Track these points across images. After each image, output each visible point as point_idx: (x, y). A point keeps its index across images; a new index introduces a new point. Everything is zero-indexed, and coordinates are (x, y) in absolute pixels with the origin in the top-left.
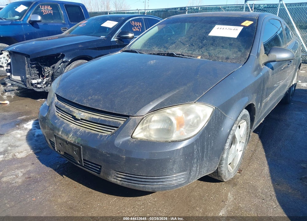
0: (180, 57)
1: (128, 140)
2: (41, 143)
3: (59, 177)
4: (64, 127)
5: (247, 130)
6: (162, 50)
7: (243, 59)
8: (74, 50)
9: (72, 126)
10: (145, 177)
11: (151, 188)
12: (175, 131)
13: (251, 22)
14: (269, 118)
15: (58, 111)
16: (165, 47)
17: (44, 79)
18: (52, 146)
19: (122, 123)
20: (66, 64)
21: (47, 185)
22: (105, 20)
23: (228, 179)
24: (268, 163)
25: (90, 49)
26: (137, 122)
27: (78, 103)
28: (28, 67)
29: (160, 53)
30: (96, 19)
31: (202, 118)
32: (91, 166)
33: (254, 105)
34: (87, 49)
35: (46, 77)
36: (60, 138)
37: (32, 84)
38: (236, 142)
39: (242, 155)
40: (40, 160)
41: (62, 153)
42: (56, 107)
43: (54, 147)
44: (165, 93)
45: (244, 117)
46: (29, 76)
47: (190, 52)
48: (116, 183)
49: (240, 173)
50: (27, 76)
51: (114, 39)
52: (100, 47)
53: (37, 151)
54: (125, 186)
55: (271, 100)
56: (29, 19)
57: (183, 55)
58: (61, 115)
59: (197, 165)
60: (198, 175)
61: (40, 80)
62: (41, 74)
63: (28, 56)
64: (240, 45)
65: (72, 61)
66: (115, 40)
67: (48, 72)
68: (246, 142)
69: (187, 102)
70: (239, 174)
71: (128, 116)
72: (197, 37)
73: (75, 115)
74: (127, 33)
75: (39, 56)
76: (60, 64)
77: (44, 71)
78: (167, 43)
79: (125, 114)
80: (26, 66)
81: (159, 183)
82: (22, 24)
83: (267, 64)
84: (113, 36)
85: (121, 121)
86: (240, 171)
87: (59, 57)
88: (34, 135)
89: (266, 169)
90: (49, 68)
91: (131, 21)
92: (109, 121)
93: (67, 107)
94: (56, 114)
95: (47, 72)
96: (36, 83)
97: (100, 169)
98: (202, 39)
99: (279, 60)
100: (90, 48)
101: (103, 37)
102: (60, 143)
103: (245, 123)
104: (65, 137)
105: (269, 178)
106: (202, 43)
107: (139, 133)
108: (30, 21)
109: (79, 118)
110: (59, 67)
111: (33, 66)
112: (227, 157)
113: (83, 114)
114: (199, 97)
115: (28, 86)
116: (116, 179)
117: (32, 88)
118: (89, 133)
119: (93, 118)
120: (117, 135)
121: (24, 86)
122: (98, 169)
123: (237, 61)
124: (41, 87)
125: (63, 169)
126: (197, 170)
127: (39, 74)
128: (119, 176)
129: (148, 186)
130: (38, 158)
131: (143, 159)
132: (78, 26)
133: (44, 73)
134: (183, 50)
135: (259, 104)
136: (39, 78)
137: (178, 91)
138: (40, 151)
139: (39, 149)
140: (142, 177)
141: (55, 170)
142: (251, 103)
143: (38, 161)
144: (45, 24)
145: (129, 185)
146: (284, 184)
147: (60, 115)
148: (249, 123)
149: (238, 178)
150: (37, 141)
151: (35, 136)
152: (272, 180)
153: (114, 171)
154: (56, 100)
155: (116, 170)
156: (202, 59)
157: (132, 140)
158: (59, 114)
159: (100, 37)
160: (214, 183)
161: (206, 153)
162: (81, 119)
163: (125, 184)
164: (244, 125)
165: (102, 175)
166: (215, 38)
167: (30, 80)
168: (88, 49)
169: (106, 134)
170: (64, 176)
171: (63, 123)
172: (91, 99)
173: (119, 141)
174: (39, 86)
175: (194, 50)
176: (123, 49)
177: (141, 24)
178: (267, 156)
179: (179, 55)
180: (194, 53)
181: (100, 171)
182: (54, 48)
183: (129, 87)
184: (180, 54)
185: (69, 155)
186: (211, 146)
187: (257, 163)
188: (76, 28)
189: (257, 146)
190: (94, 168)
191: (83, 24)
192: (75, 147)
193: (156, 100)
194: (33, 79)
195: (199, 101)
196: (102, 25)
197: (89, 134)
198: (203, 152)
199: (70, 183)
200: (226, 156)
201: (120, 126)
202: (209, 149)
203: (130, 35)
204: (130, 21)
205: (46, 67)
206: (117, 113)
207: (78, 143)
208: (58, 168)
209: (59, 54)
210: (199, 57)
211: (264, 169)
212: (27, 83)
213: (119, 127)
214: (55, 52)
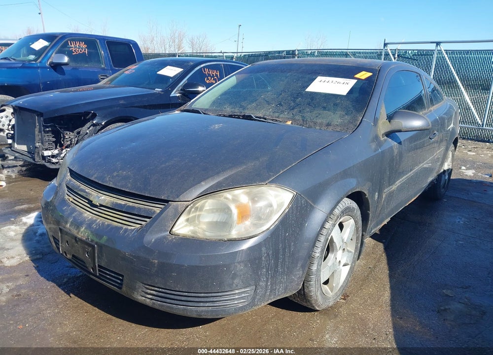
0: (261, 121)
1: (165, 237)
2: (45, 246)
3: (63, 296)
4: (74, 217)
5: (357, 233)
6: (236, 111)
7: (352, 126)
8: (110, 107)
9: (86, 215)
10: (186, 294)
11: (195, 311)
12: (235, 224)
13: (370, 74)
14: (400, 219)
15: (69, 194)
16: (241, 106)
17: (62, 150)
18: (57, 246)
19: (158, 211)
20: (98, 128)
21: (43, 307)
22: (164, 65)
23: (324, 307)
24: (391, 286)
25: (136, 107)
26: (180, 210)
27: (97, 181)
28: (40, 132)
29: (233, 114)
30: (152, 64)
31: (275, 206)
32: (108, 277)
33: (365, 195)
34: (132, 107)
35: (67, 147)
36: (67, 233)
37: (44, 158)
38: (335, 248)
39: (349, 271)
40: (39, 271)
41: (69, 256)
42: (68, 187)
43: (58, 248)
44: (224, 170)
45: (348, 211)
46: (40, 144)
47: (277, 114)
48: (144, 303)
49: (345, 300)
50: (37, 144)
51: (175, 93)
52: (151, 105)
53: (36, 257)
54: (157, 307)
55: (400, 189)
56: (50, 60)
57: (265, 119)
58: (74, 199)
59: (267, 279)
60: (270, 295)
61: (56, 152)
62: (59, 142)
63: (40, 114)
64: (350, 106)
65: (107, 124)
66: (178, 95)
67: (70, 139)
68: (355, 251)
69: (255, 182)
70: (343, 301)
71: (167, 201)
72: (289, 93)
73: (91, 199)
74: (196, 86)
75: (56, 115)
76: (89, 128)
77: (64, 137)
78: (245, 100)
79: (163, 198)
80: (36, 129)
81: (208, 304)
82: (38, 68)
83: (391, 135)
84: (174, 90)
85: (157, 209)
86: (345, 297)
87: (88, 117)
88: (35, 233)
89: (387, 295)
90: (71, 133)
91: (204, 67)
92: (139, 209)
93: (83, 187)
94: (67, 197)
95: (67, 140)
96: (49, 156)
97: (122, 280)
98: (295, 95)
99: (407, 130)
100: (136, 105)
101: (158, 90)
102: (67, 241)
103: (352, 221)
104: (74, 232)
105: (389, 308)
106: (294, 101)
107: (183, 227)
108: (51, 63)
109: (98, 204)
110: (87, 133)
111: (48, 129)
112: (318, 270)
113: (103, 198)
114: (273, 176)
115: (37, 159)
116: (144, 296)
117: (43, 162)
118: (108, 225)
119: (117, 204)
120: (149, 229)
121: (31, 161)
122: (119, 282)
123: (342, 129)
124: (57, 163)
125: (72, 284)
126: (266, 285)
127: (56, 143)
128: (149, 291)
129: (191, 308)
130: (35, 268)
131: (183, 266)
132: (123, 72)
133: (63, 141)
134: (267, 111)
135: (377, 194)
136: (56, 148)
137: (244, 167)
138: (41, 256)
139: (41, 253)
140: (181, 294)
141: (59, 286)
142: (357, 190)
143: (35, 271)
144: (74, 69)
145: (162, 306)
146: (410, 317)
147: (71, 200)
148: (360, 222)
149: (341, 307)
150: (38, 242)
151: (37, 234)
152: (392, 312)
153: (142, 284)
154: (69, 177)
155: (145, 282)
156: (291, 125)
157: (170, 238)
158: (70, 198)
159: (154, 89)
160: (302, 313)
161: (283, 261)
162: (100, 204)
163: (158, 305)
164: (350, 224)
165: (124, 290)
166: (314, 95)
167: (41, 151)
168: (134, 107)
169: (133, 228)
170: (72, 295)
171: (74, 210)
172: (117, 175)
173: (151, 238)
174: (54, 160)
175: (282, 112)
176: (182, 108)
177: (218, 74)
178: (391, 276)
179: (260, 118)
180: (281, 116)
181: (121, 284)
182: (81, 104)
183: (175, 159)
184: (262, 116)
185: (79, 260)
186: (290, 250)
187: (375, 286)
188: (120, 75)
189: (379, 261)
190: (114, 279)
191: (131, 69)
192: (86, 247)
193: (210, 179)
194: (46, 150)
195: (272, 182)
196: (158, 73)
197: (109, 228)
198: (277, 259)
199: (80, 305)
200: (316, 268)
201: (155, 215)
202: (287, 254)
203: (200, 89)
204: (201, 68)
205: (67, 132)
206: (151, 196)
207: (92, 241)
208: (65, 283)
209: (88, 113)
210: (289, 123)
211: (383, 295)
212: (36, 156)
213: (153, 217)
214: (82, 110)
